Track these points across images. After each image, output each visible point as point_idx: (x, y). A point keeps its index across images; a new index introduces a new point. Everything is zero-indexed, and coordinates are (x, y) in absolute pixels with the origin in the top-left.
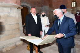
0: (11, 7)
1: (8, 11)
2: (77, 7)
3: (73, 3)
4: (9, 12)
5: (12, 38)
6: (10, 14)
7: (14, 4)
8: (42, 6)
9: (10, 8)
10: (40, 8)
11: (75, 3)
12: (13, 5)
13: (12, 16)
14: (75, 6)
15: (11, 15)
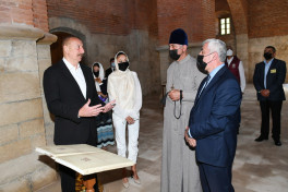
0: (15, 37)
1: (5, 52)
2: (235, 35)
3: (223, 21)
4: (8, 54)
5: (17, 156)
6: (9, 63)
7: (24, 26)
8: (126, 33)
9: (9, 42)
10: (121, 38)
11: (228, 20)
12: (22, 30)
13: (17, 71)
14: (228, 32)
15: (16, 65)
